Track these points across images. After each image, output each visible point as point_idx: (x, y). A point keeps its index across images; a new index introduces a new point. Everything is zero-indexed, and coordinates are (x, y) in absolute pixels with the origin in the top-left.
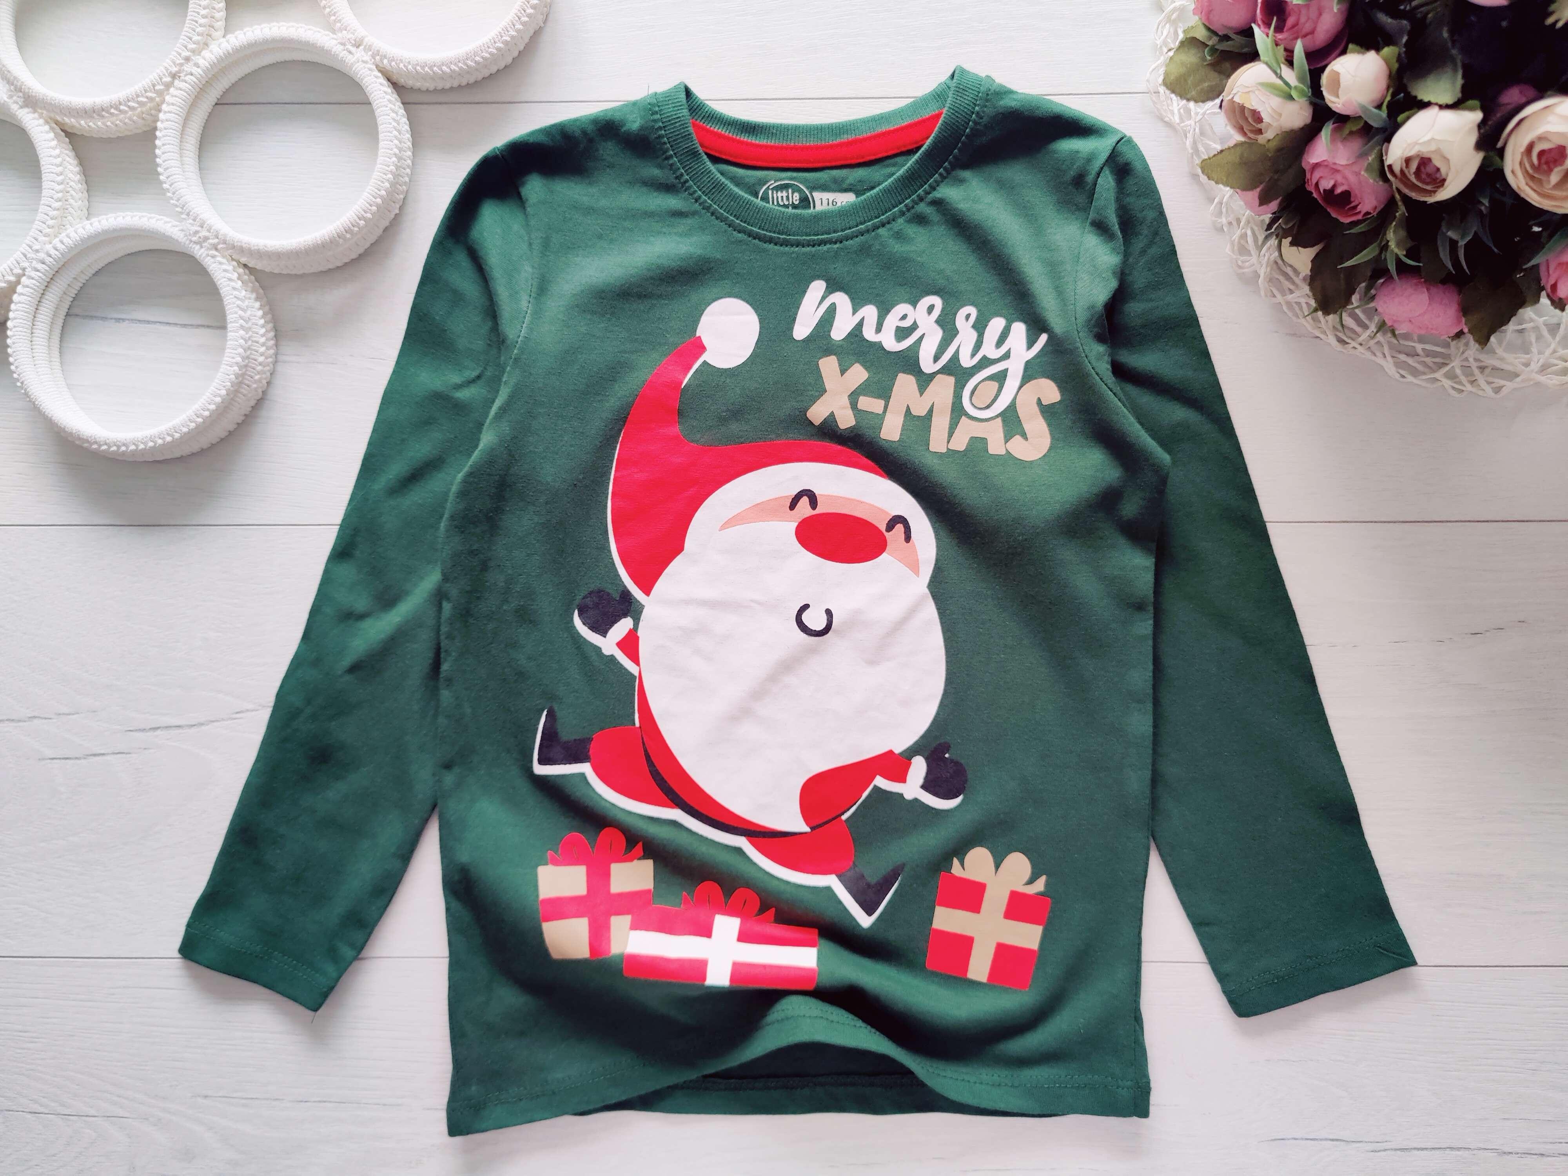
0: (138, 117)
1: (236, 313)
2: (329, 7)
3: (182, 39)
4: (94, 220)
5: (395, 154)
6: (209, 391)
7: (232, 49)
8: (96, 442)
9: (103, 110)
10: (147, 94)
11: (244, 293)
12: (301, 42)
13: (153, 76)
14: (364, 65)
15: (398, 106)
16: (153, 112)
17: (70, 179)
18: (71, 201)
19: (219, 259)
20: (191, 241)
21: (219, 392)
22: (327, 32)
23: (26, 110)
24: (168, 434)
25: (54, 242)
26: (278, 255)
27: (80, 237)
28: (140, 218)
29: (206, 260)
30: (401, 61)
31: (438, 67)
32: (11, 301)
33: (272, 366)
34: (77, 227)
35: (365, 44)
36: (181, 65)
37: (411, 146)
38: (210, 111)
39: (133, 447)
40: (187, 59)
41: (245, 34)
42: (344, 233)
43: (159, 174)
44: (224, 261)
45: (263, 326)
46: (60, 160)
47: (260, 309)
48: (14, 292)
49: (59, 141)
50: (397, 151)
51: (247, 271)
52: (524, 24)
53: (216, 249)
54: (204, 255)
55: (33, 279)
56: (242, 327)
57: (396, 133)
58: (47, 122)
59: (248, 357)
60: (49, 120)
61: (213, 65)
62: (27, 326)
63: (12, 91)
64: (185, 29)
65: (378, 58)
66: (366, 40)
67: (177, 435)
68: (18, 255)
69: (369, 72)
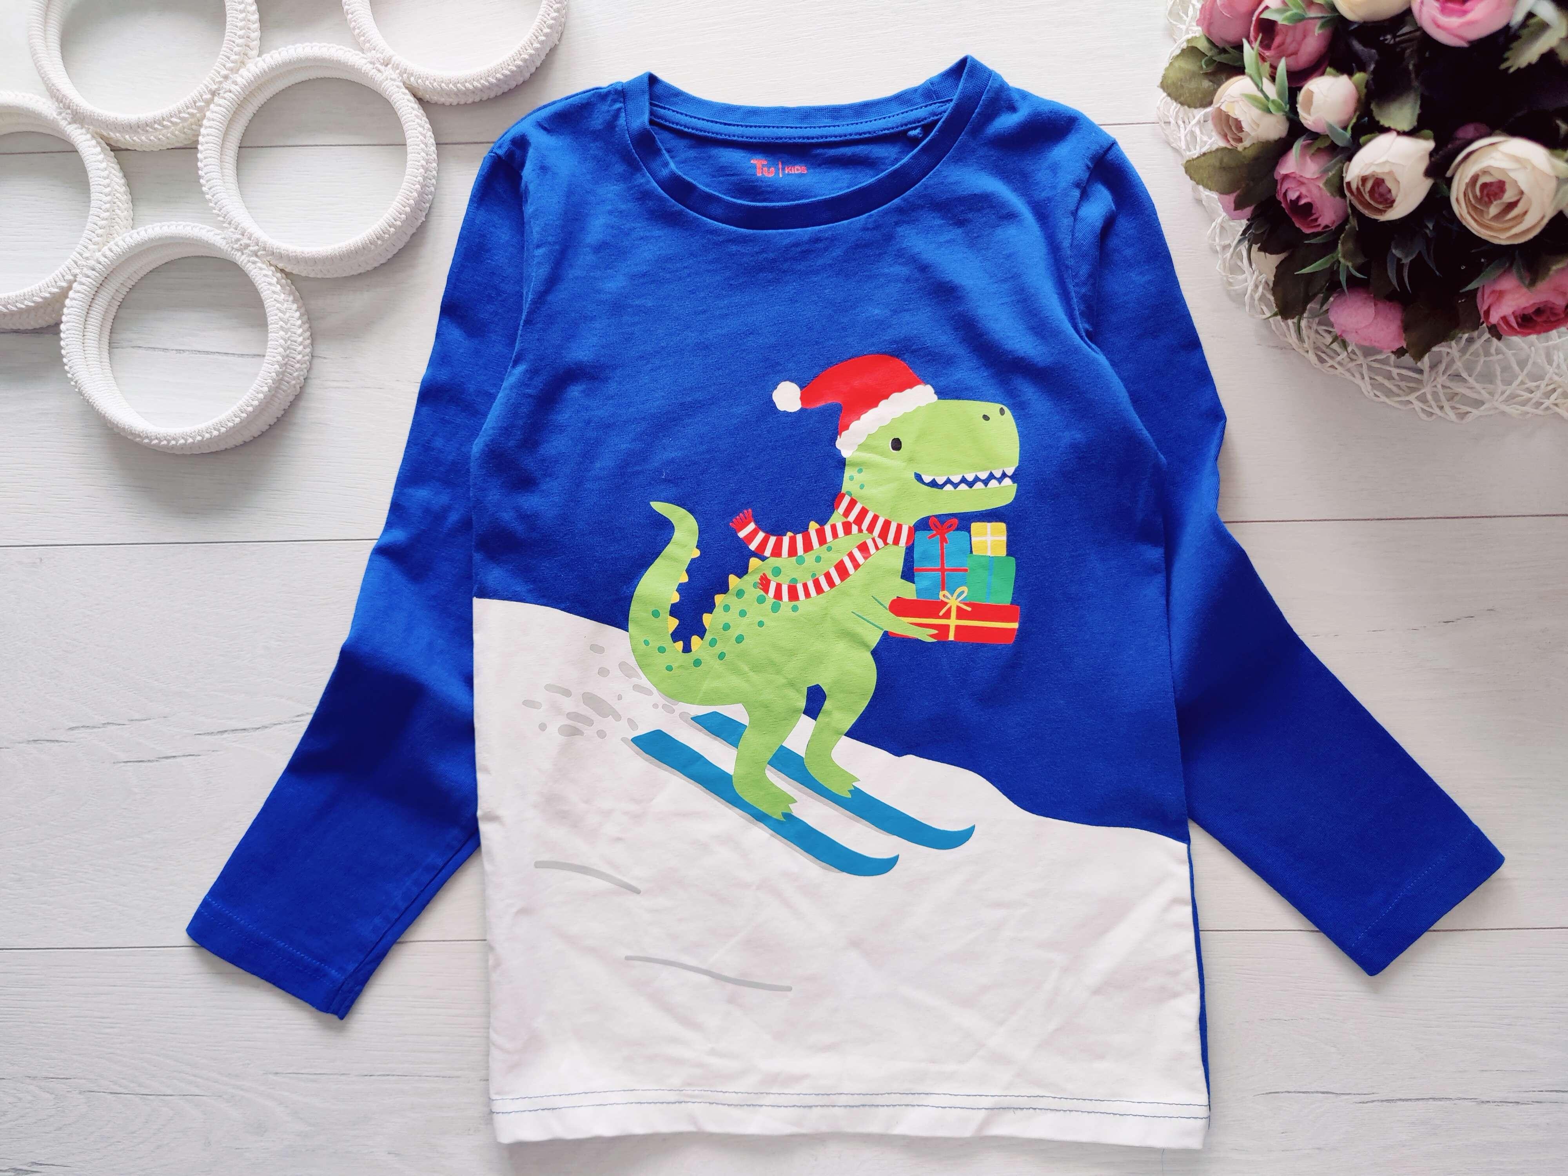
0: (180, 131)
1: (276, 315)
2: (359, 28)
3: (221, 59)
4: (141, 229)
5: (422, 166)
6: (252, 388)
7: (268, 67)
8: (147, 437)
9: (147, 125)
10: (189, 110)
11: (283, 296)
12: (333, 60)
13: (194, 94)
14: (392, 82)
15: (424, 121)
16: (194, 127)
17: (116, 191)
18: (118, 211)
19: (260, 265)
20: (233, 248)
21: (261, 389)
22: (357, 52)
23: (75, 126)
24: (215, 429)
25: (103, 250)
26: (314, 261)
27: (127, 245)
28: (184, 227)
29: (247, 266)
30: (427, 78)
31: (461, 83)
32: (63, 306)
33: (308, 363)
34: (125, 235)
35: (392, 63)
36: (221, 83)
37: (436, 158)
38: (246, 125)
39: (181, 441)
40: (226, 77)
41: (280, 53)
42: (376, 240)
43: (202, 186)
44: (264, 266)
45: (300, 327)
46: (107, 172)
47: (296, 311)
48: (67, 297)
49: (105, 154)
50: (424, 163)
51: (284, 276)
52: (540, 42)
53: (257, 256)
54: (245, 261)
55: (84, 284)
56: (282, 328)
57: (423, 146)
58: (93, 137)
59: (288, 356)
60: (95, 135)
61: (250, 83)
62: (79, 329)
63: (61, 108)
64: (224, 49)
65: (405, 75)
66: (394, 59)
67: (223, 430)
68: (69, 262)
69: (397, 89)
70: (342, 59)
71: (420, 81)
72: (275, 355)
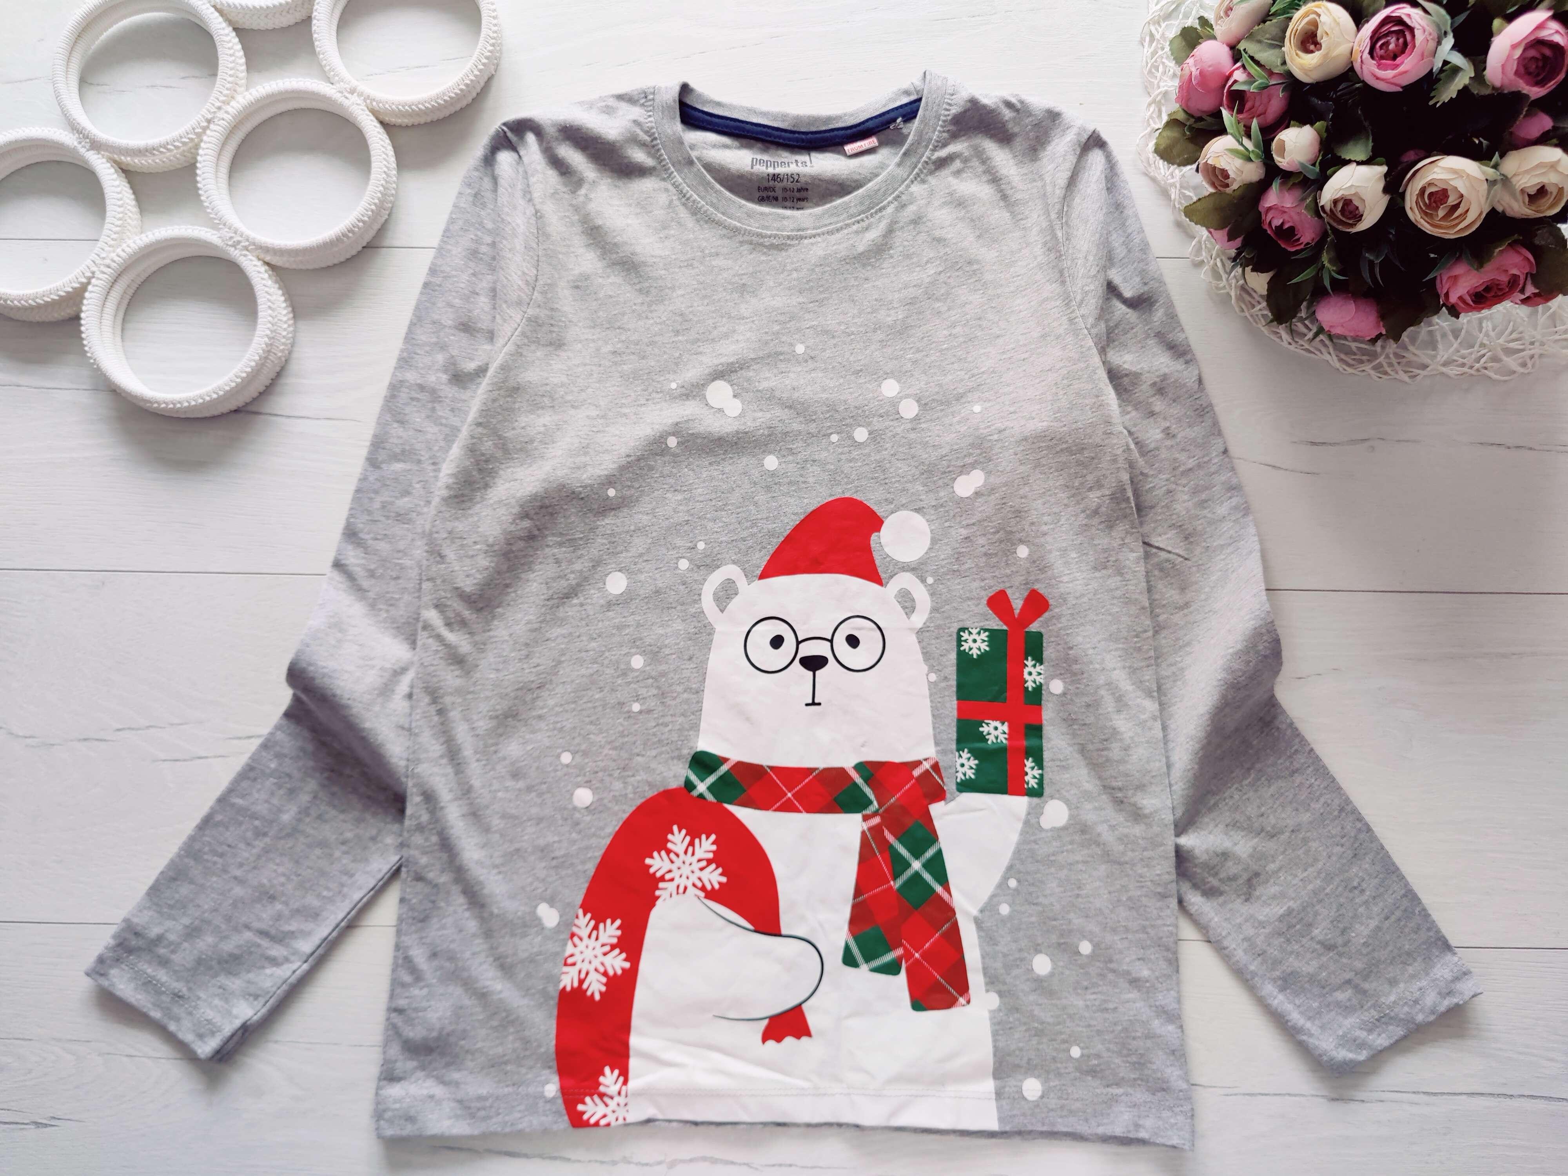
0: (182, 154)
1: (264, 298)
3: (215, 93)
4: (149, 234)
6: (245, 358)
7: (254, 99)
8: (156, 403)
9: (153, 150)
10: (189, 136)
11: (270, 283)
13: (193, 122)
14: (358, 107)
15: (385, 136)
16: (193, 150)
17: (127, 204)
18: (129, 221)
19: (250, 257)
20: (227, 245)
21: (253, 358)
22: (328, 84)
23: (92, 152)
24: (214, 393)
25: (117, 251)
26: (294, 253)
27: (138, 246)
28: (185, 229)
29: (240, 259)
30: (387, 102)
31: (416, 106)
32: (83, 298)
33: (291, 340)
34: (135, 238)
35: (358, 91)
36: (215, 113)
37: (396, 167)
38: (236, 148)
39: (186, 404)
40: (219, 108)
41: (264, 88)
42: (347, 233)
43: (201, 196)
44: (254, 260)
45: (285, 308)
46: (119, 189)
47: (282, 296)
48: (86, 291)
49: (117, 176)
51: (270, 268)
52: (480, 71)
53: (247, 250)
54: (237, 255)
55: (101, 280)
56: (270, 307)
58: (108, 161)
60: (109, 159)
61: (240, 112)
62: (96, 317)
63: (81, 138)
64: (217, 86)
65: (368, 101)
66: (359, 88)
67: (221, 393)
68: (89, 262)
69: (362, 113)
70: (316, 91)
71: (381, 105)
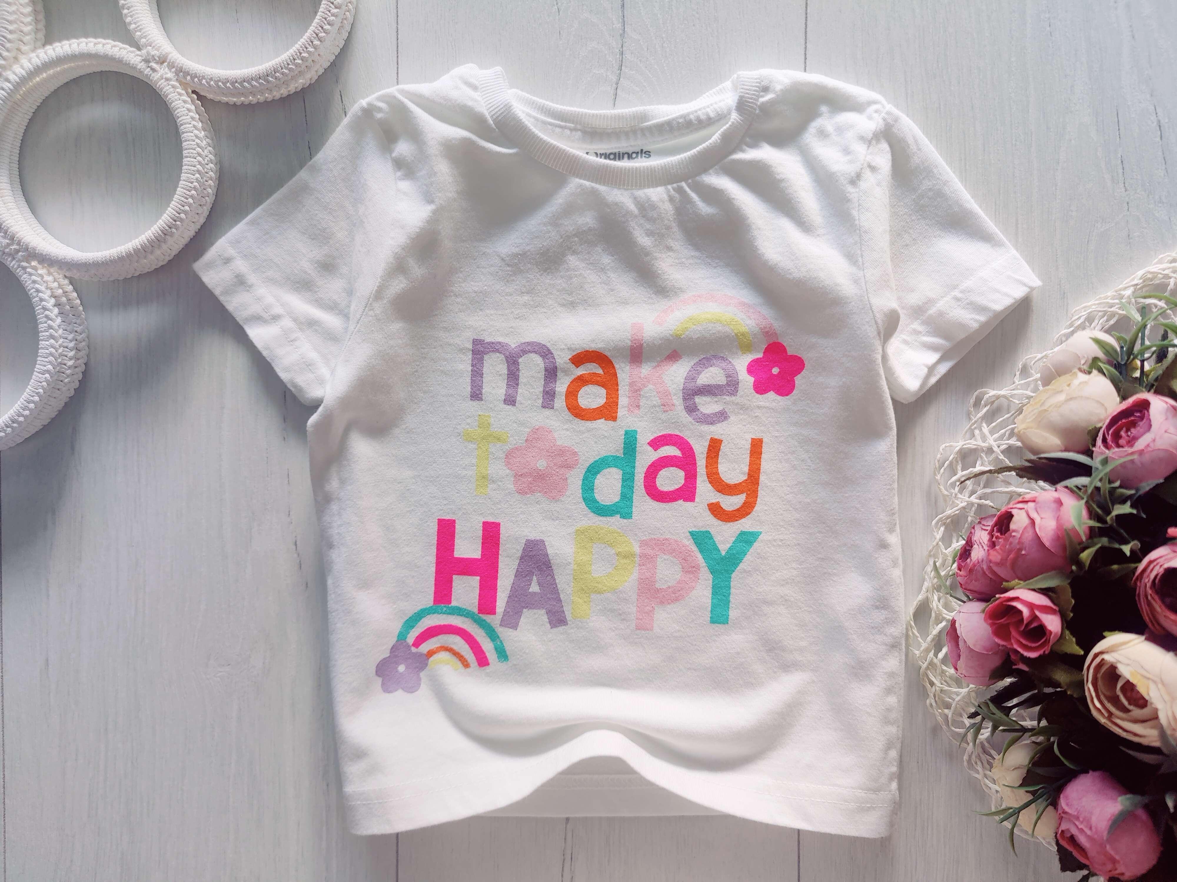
2: (135, 23)
5: (200, 170)
6: (23, 396)
7: (42, 63)
14: (167, 82)
21: (32, 398)
29: (18, 271)
30: (203, 77)
31: (239, 83)
35: (168, 61)
41: (54, 49)
54: (15, 266)
65: (181, 74)
66: (170, 56)
69: (172, 90)
70: (117, 57)
71: (196, 79)
72: (46, 364)
